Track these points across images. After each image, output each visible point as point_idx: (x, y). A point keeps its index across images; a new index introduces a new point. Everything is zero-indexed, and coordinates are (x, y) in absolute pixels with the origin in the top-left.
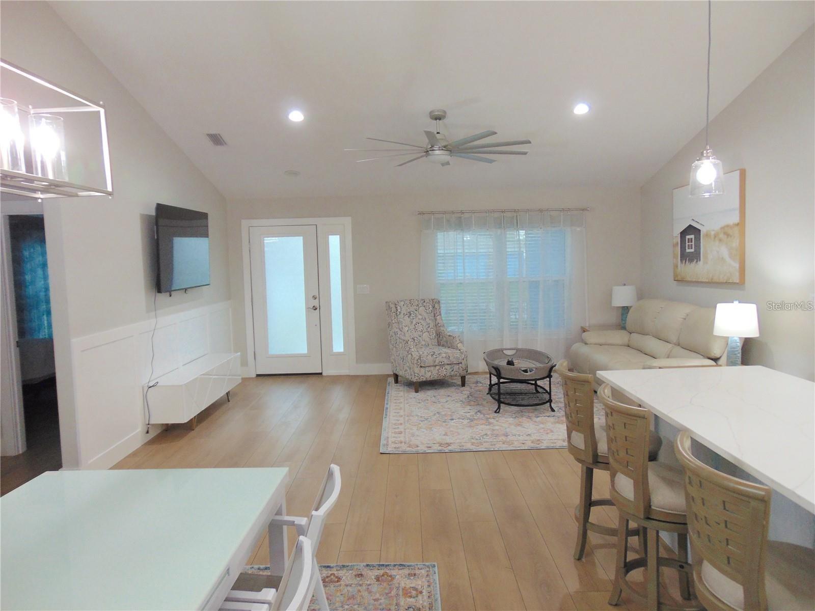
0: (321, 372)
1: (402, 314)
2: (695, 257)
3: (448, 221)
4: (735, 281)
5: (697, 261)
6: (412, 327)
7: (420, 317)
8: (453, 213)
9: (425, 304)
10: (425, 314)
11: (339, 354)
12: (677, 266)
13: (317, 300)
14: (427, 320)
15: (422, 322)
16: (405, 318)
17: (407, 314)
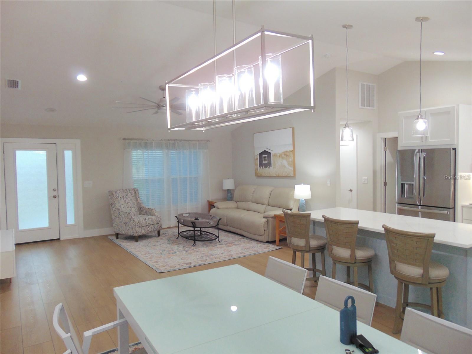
0: (59, 238)
1: (119, 198)
2: (269, 165)
3: (140, 144)
4: (291, 175)
5: (269, 167)
6: (126, 205)
7: (129, 199)
8: (142, 139)
9: (130, 191)
10: (131, 197)
11: (71, 226)
12: (257, 169)
13: (57, 191)
14: (133, 200)
15: (131, 202)
16: (121, 200)
17: (122, 198)
